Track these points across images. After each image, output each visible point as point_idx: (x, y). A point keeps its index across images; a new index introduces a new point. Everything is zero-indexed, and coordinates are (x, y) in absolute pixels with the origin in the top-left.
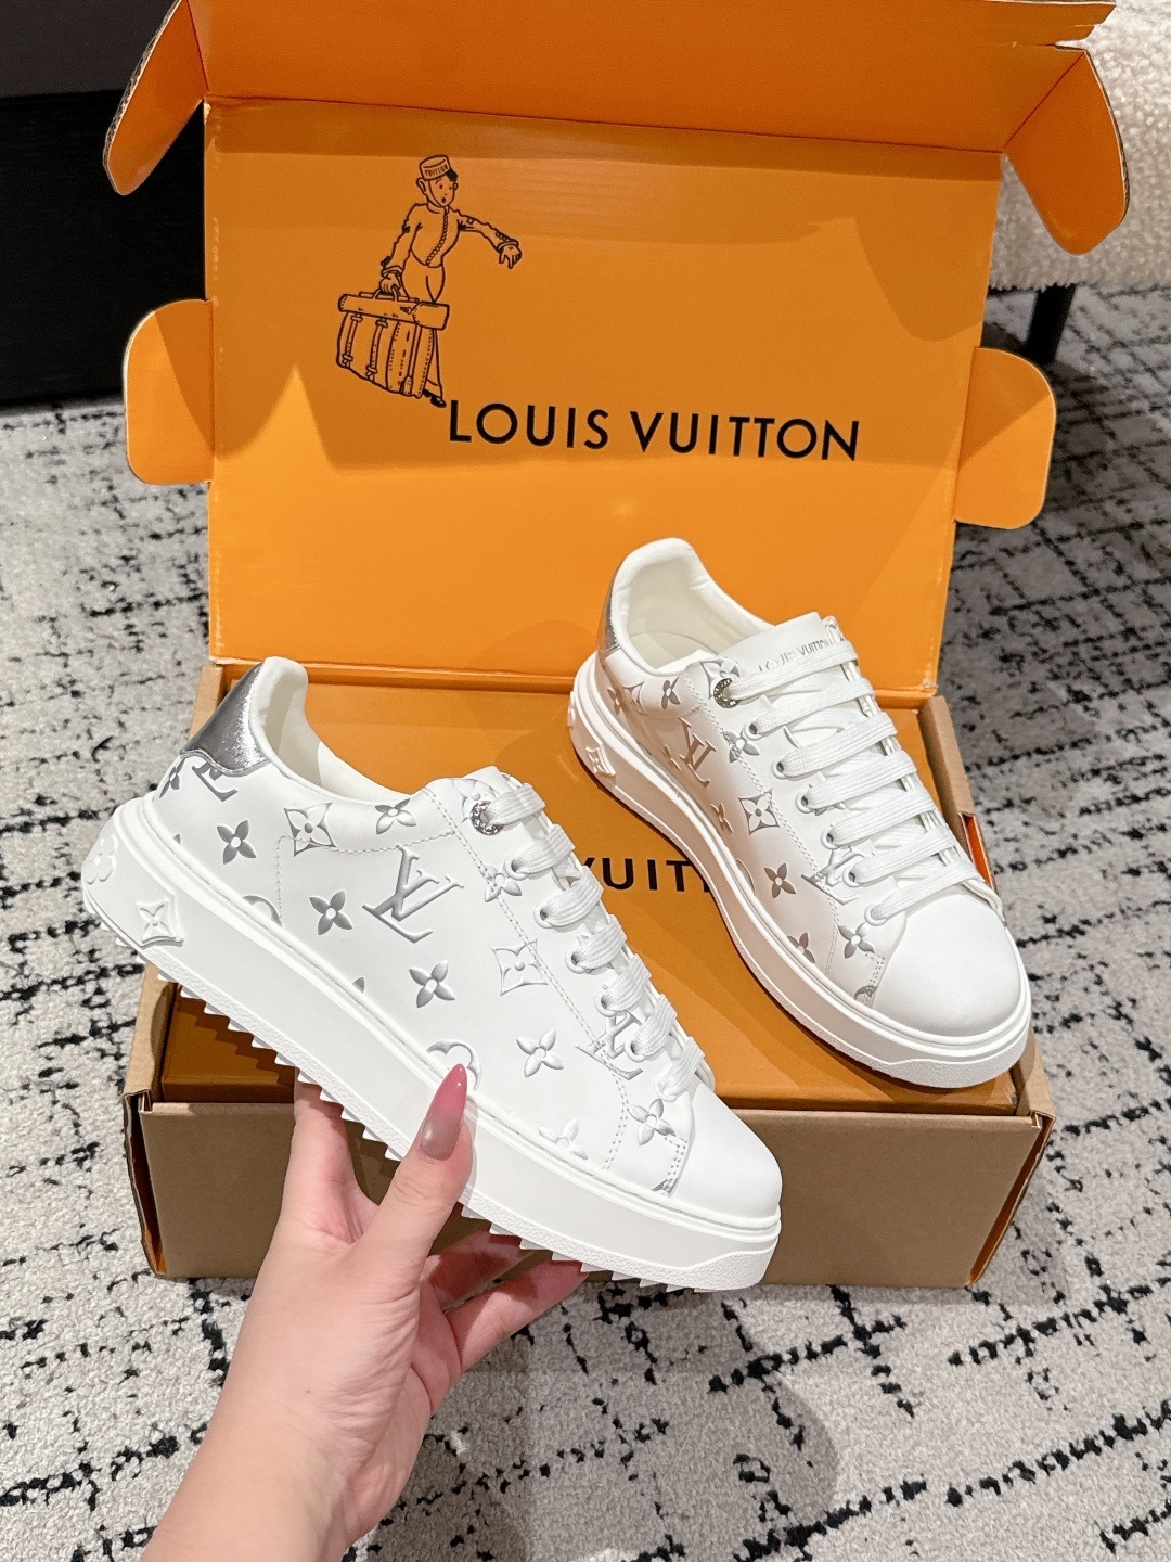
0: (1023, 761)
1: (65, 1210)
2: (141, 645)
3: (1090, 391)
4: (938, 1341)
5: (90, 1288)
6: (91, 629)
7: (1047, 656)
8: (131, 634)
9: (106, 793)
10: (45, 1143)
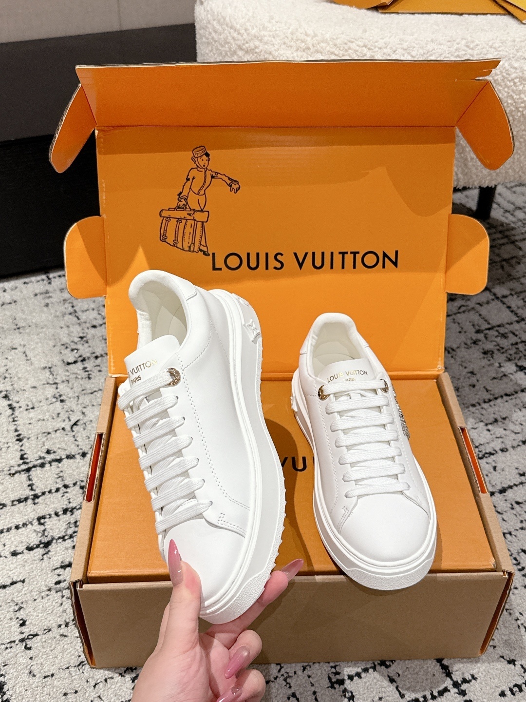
0: (499, 400)
1: (71, 649)
2: (90, 376)
3: (508, 230)
4: (494, 686)
5: (85, 687)
6: (67, 371)
7: (504, 350)
8: (86, 371)
9: (78, 446)
10: (60, 616)
